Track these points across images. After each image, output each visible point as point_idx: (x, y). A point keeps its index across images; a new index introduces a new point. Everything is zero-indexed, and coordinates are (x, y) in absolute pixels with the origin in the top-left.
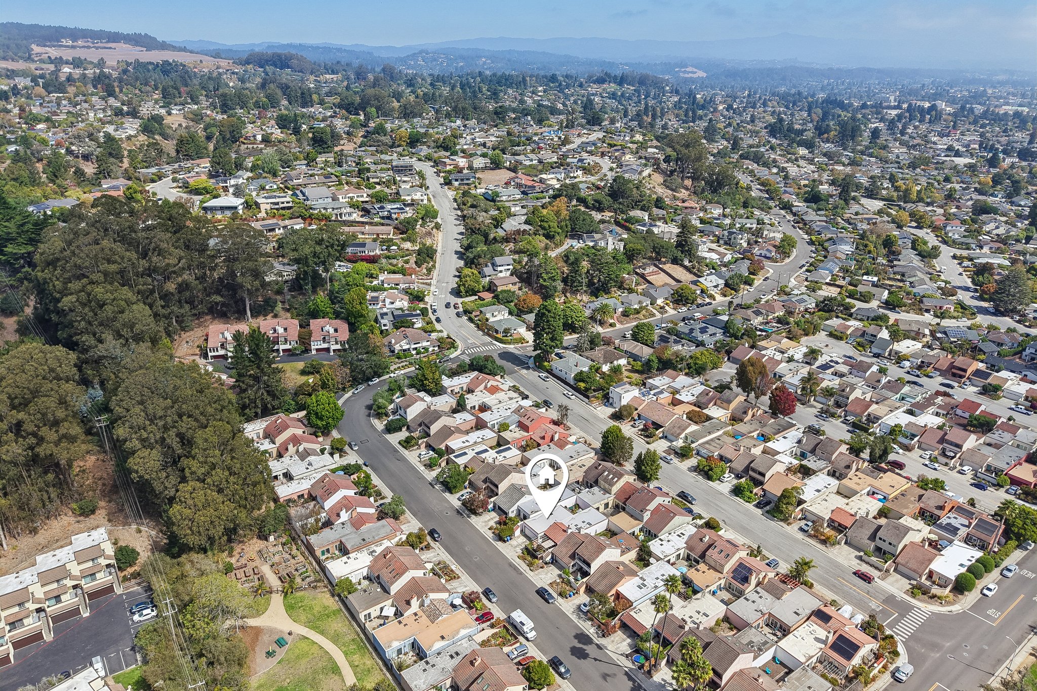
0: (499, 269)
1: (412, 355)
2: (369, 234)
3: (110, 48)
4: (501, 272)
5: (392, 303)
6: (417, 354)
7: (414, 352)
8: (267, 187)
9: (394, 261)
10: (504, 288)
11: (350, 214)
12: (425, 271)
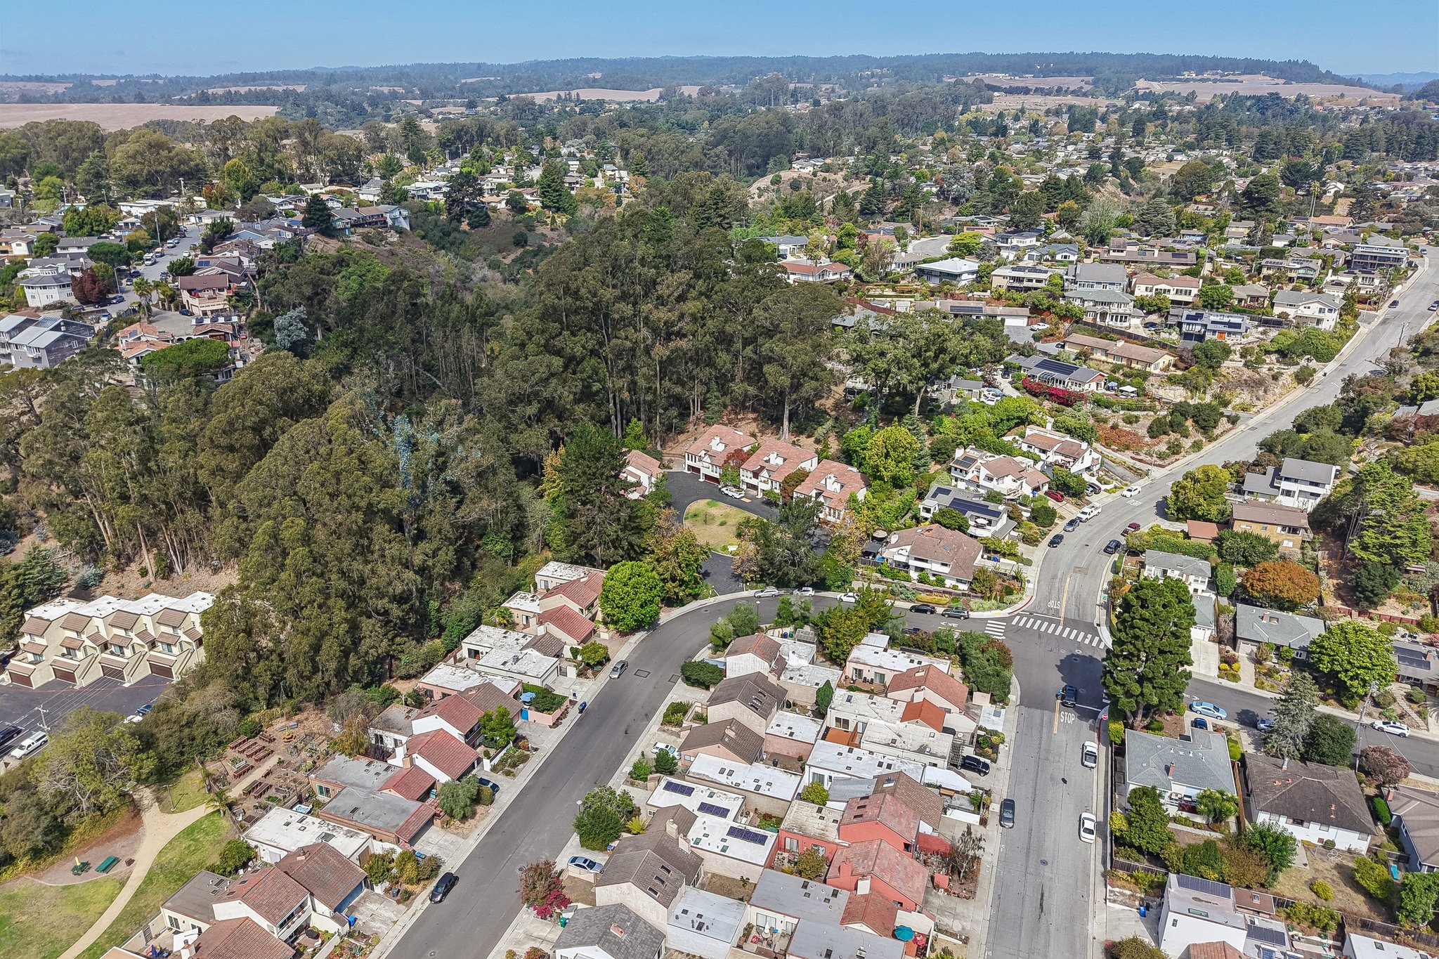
0: (1285, 485)
1: (908, 580)
2: (1114, 356)
3: (1236, 81)
4: (1288, 493)
5: (991, 479)
6: (921, 581)
7: (914, 575)
8: (1058, 257)
9: (1104, 412)
10: (1256, 530)
11: (1124, 317)
12: (1163, 447)
